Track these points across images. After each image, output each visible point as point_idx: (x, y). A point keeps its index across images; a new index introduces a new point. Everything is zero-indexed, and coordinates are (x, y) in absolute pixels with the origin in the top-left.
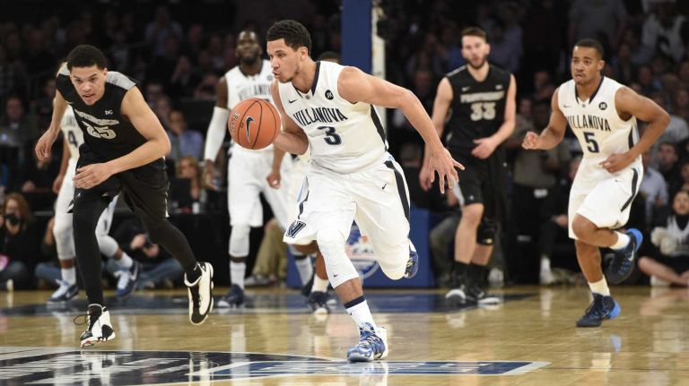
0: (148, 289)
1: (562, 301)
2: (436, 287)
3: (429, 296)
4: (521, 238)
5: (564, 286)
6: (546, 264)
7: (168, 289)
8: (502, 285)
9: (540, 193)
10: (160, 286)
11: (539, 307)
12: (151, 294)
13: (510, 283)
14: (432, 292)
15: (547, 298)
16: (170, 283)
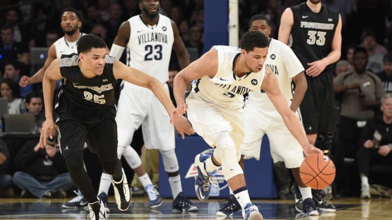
0: (47, 197)
1: (379, 211)
2: (278, 198)
3: (273, 205)
4: (346, 160)
5: (380, 199)
6: (365, 180)
7: (63, 197)
8: (331, 197)
9: (361, 124)
10: (55, 195)
11: (360, 215)
12: (49, 202)
13: (338, 196)
14: (276, 202)
15: (366, 208)
16: (64, 193)
